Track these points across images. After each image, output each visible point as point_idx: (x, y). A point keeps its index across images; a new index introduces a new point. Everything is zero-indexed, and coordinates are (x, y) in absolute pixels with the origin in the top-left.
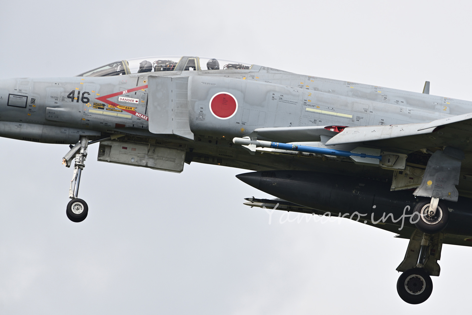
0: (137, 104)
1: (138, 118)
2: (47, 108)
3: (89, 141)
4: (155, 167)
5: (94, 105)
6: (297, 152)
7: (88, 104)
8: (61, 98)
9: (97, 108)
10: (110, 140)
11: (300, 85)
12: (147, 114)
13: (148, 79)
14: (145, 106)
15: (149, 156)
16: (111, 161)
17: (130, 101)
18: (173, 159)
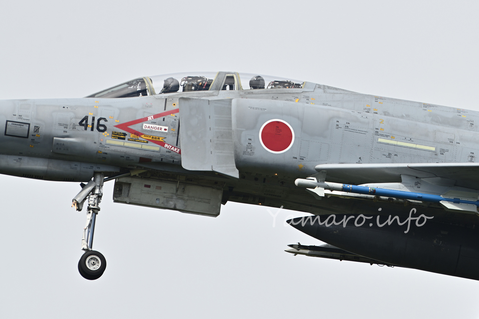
0: (166, 132)
1: (168, 151)
2: (54, 138)
3: (105, 178)
4: (186, 210)
5: (112, 134)
6: (373, 196)
7: (106, 132)
8: (72, 126)
9: (116, 139)
10: (129, 176)
11: (365, 109)
12: (179, 145)
13: (179, 102)
14: (175, 136)
15: (178, 196)
16: (131, 202)
17: (157, 129)
18: (208, 200)
